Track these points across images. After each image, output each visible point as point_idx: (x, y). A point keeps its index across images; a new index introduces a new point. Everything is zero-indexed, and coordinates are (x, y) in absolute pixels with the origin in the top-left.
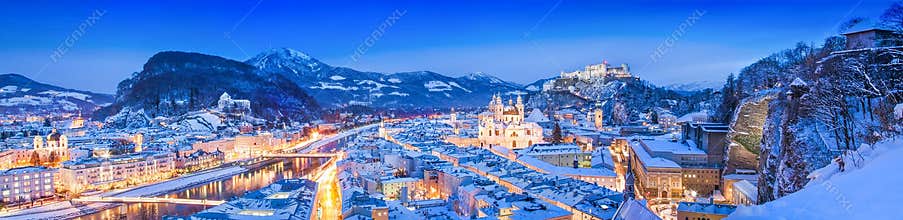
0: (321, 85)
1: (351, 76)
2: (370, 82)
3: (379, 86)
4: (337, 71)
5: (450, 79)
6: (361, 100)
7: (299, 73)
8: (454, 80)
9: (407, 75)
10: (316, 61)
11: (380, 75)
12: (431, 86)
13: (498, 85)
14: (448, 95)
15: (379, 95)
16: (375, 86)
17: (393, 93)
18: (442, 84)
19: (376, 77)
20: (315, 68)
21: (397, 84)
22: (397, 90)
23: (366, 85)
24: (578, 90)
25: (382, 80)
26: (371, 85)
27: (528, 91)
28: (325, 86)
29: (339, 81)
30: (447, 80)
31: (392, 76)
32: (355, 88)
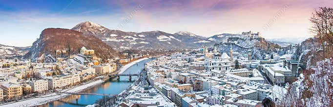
0: (106, 39)
1: (120, 34)
2: (130, 37)
3: (134, 39)
4: (113, 32)
5: (170, 35)
6: (126, 46)
7: (96, 33)
8: (172, 35)
9: (148, 33)
10: (103, 27)
11: (134, 33)
12: (161, 38)
13: (194, 38)
14: (169, 43)
15: (135, 43)
16: (132, 39)
17: (141, 42)
18: (166, 37)
19: (132, 34)
20: (103, 31)
21: (143, 38)
22: (144, 41)
23: (127, 38)
24: (238, 43)
25: (135, 35)
26: (130, 39)
27: (209, 41)
28: (108, 39)
29: (114, 37)
30: (168, 35)
31: (140, 34)
32: (123, 40)
